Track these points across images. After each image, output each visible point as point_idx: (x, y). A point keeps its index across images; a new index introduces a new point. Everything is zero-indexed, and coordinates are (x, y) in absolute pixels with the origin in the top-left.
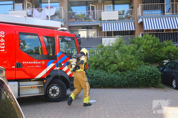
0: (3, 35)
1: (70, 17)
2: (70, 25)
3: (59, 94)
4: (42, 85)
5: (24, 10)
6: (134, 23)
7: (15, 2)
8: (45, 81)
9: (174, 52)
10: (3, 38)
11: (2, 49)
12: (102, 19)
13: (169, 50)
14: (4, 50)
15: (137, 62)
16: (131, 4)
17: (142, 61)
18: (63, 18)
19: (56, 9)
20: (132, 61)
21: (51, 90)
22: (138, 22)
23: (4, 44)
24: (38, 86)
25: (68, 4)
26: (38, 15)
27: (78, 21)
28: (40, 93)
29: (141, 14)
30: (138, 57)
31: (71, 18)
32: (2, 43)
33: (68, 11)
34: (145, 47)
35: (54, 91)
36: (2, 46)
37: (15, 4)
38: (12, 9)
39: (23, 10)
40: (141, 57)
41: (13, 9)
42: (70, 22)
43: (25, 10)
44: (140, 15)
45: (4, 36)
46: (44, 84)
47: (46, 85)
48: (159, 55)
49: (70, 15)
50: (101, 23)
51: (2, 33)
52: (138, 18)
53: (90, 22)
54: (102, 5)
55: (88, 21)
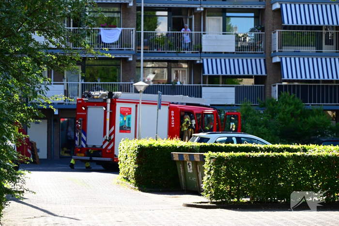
1: (138, 41)
2: (139, 58)
6: (265, 60)
9: (322, 125)
10: (173, 116)
12: (204, 50)
13: (315, 122)
14: (173, 126)
15: (270, 137)
16: (259, 17)
17: (278, 137)
18: (134, 49)
20: (264, 136)
22: (272, 60)
27: (156, 51)
29: (279, 49)
30: (273, 130)
34: (283, 116)
36: (173, 122)
40: (276, 131)
42: (139, 52)
44: (277, 51)
48: (301, 129)
50: (201, 57)
51: (173, 112)
52: (272, 53)
53: (178, 54)
54: (202, 17)
55: (176, 52)
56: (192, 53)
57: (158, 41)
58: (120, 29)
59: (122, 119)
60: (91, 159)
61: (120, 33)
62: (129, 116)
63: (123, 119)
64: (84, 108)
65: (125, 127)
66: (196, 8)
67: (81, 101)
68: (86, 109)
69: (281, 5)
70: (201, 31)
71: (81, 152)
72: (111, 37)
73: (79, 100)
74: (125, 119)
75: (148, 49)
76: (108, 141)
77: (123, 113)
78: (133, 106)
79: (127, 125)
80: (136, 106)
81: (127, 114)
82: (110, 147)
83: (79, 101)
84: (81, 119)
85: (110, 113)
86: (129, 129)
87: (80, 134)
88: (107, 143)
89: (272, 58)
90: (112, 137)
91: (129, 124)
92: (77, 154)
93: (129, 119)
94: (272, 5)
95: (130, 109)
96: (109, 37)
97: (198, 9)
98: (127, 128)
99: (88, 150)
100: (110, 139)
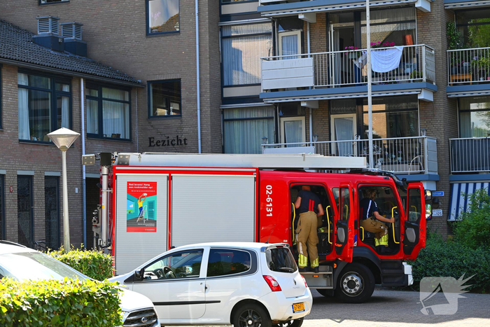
0: (269, 191)
1: (452, 66)
2: (453, 95)
3: (360, 290)
4: (331, 273)
5: (307, 56)
7: (278, 27)
8: (335, 266)
10: (271, 196)
11: (269, 213)
14: (271, 215)
18: (424, 79)
19: (403, 51)
21: (346, 281)
23: (271, 205)
24: (324, 274)
25: (447, 24)
27: (481, 80)
28: (328, 286)
31: (460, 70)
32: (269, 203)
33: (449, 47)
35: (352, 285)
36: (270, 207)
37: (278, 33)
38: (271, 56)
39: (303, 57)
41: (274, 54)
42: (454, 85)
43: (309, 58)
45: (271, 193)
46: (334, 270)
47: (337, 273)
49: (452, 61)
51: (269, 187)
58: (400, 48)
59: (132, 206)
61: (401, 53)
62: (151, 198)
63: (136, 205)
65: (141, 221)
72: (387, 62)
74: (140, 205)
75: (471, 79)
77: (135, 194)
78: (161, 180)
79: (146, 215)
80: (170, 178)
81: (145, 194)
86: (153, 225)
91: (151, 214)
93: (151, 205)
95: (154, 185)
96: (383, 62)
98: (148, 222)
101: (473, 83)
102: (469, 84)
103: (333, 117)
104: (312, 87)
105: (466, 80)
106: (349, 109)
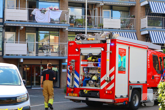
6: (135, 33)
12: (104, 27)
14: (149, 67)
16: (129, 11)
18: (69, 23)
22: (140, 33)
26: (41, 17)
27: (78, 26)
32: (148, 62)
43: (26, 10)
44: (147, 27)
45: (149, 58)
50: (102, 31)
52: (141, 29)
53: (90, 28)
54: (101, 9)
55: (89, 28)
56: (98, 28)
57: (79, 21)
58: (61, 11)
60: (87, 99)
64: (77, 50)
65: (122, 68)
66: (100, 3)
67: (73, 44)
68: (79, 50)
69: (149, 2)
70: (100, 16)
71: (73, 92)
73: (71, 42)
75: (74, 25)
76: (107, 81)
77: (121, 54)
78: (127, 48)
79: (123, 66)
80: (129, 48)
81: (123, 55)
82: (110, 88)
83: (70, 44)
84: (73, 60)
85: (110, 53)
86: (124, 70)
87: (73, 75)
88: (106, 84)
89: (140, 32)
90: (112, 78)
91: (124, 64)
92: (69, 94)
93: (124, 60)
94: (140, 3)
96: (54, 15)
97: (101, 4)
99: (83, 90)
100: (110, 80)
101: (74, 27)
102: (73, 27)
103: (27, 33)
104: (27, 21)
105: (72, 26)
106: (32, 31)
